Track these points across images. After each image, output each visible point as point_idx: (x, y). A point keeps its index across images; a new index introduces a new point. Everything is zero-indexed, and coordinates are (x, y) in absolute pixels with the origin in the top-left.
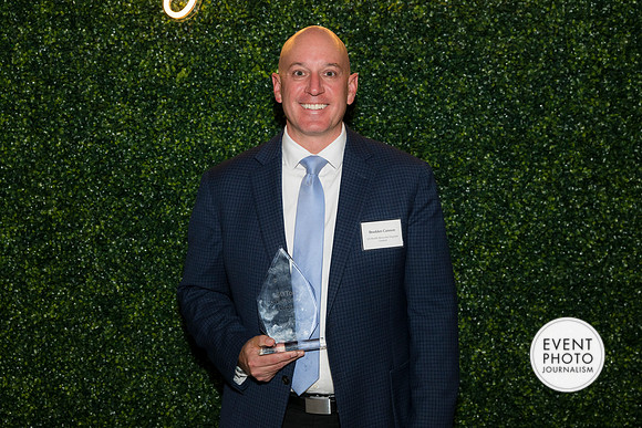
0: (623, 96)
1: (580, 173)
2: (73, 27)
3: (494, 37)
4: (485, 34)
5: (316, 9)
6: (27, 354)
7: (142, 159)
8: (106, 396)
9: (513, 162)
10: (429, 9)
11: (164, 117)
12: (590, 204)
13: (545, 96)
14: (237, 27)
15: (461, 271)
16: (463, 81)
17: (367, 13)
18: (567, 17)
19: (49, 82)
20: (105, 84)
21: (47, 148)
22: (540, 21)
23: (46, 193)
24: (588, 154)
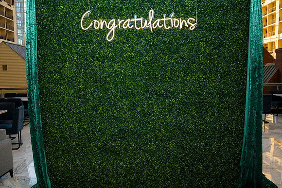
0: (211, 59)
1: (202, 77)
2: (86, 44)
3: (183, 45)
4: (181, 45)
5: (142, 39)
6: (76, 119)
7: (101, 74)
8: (94, 128)
9: (187, 74)
10: (168, 39)
11: (106, 64)
12: (204, 84)
13: (194, 59)
14: (123, 43)
15: (175, 100)
16: (176, 56)
17: (154, 40)
18: (199, 41)
19: (80, 57)
20: (93, 57)
21: (80, 72)
22: (193, 42)
23: (79, 82)
24: (204, 73)
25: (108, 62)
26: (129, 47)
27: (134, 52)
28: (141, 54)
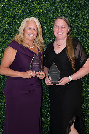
25: (17, 19)
26: (38, 4)
27: (43, 10)
28: (49, 11)
